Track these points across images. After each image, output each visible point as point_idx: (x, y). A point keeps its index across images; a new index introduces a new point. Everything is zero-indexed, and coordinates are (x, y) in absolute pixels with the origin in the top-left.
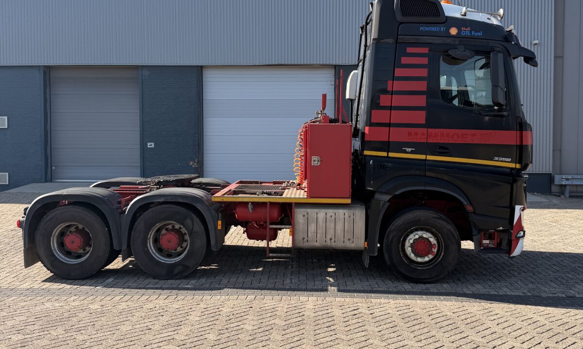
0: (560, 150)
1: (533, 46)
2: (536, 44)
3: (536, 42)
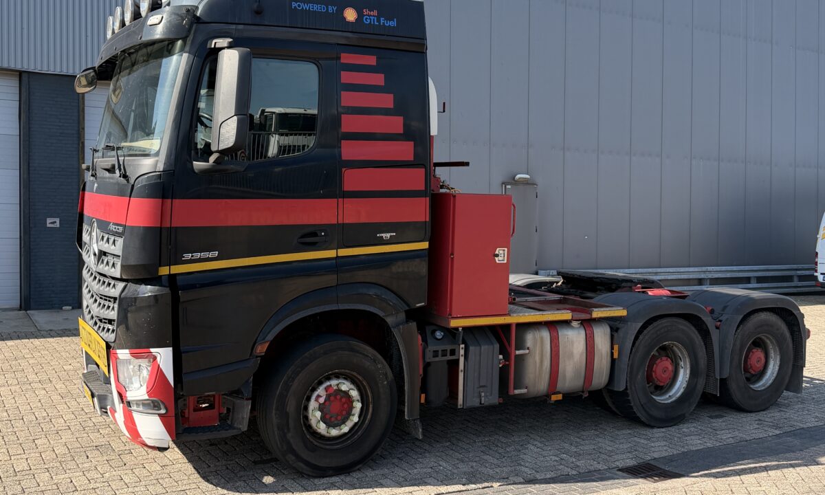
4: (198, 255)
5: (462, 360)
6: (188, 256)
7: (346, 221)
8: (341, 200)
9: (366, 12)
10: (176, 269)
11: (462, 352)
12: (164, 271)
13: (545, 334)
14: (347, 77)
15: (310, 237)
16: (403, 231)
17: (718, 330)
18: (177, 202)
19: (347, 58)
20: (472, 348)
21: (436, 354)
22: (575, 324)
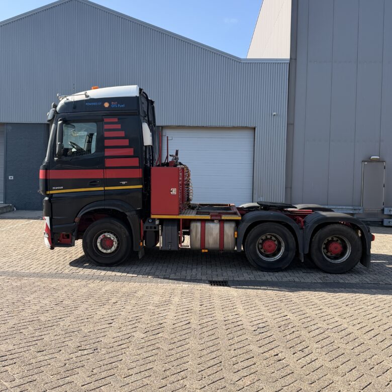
0: (291, 188)
1: (273, 116)
2: (274, 115)
3: (275, 113)
4: (57, 188)
5: (160, 231)
6: (54, 188)
7: (107, 177)
8: (105, 170)
9: (112, 103)
10: (51, 192)
11: (160, 228)
12: (48, 193)
13: (199, 225)
14: (106, 127)
15: (93, 183)
16: (130, 181)
17: (302, 230)
18: (50, 171)
19: (106, 120)
20: (164, 227)
21: (147, 228)
22: (215, 221)
